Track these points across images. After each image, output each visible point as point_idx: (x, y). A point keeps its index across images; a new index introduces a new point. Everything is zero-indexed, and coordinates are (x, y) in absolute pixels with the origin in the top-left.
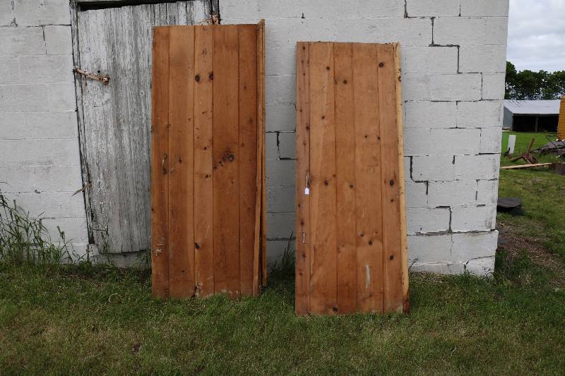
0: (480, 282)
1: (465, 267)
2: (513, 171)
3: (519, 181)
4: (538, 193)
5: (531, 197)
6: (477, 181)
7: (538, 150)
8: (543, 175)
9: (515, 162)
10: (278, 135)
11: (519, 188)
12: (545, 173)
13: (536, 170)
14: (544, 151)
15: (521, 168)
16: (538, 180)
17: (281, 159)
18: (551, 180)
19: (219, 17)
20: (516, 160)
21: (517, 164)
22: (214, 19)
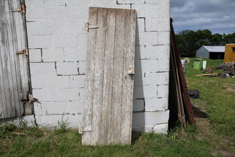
0: (159, 136)
1: (152, 128)
2: (202, 77)
3: (203, 81)
4: (210, 87)
5: (206, 89)
6: (157, 85)
7: (215, 67)
8: (214, 79)
9: (204, 73)
10: (56, 64)
11: (202, 85)
12: (216, 78)
13: (212, 77)
14: (218, 68)
15: (205, 76)
16: (212, 81)
17: (58, 75)
18: (217, 81)
19: (25, 6)
20: (205, 72)
21: (205, 74)
22: (23, 7)
